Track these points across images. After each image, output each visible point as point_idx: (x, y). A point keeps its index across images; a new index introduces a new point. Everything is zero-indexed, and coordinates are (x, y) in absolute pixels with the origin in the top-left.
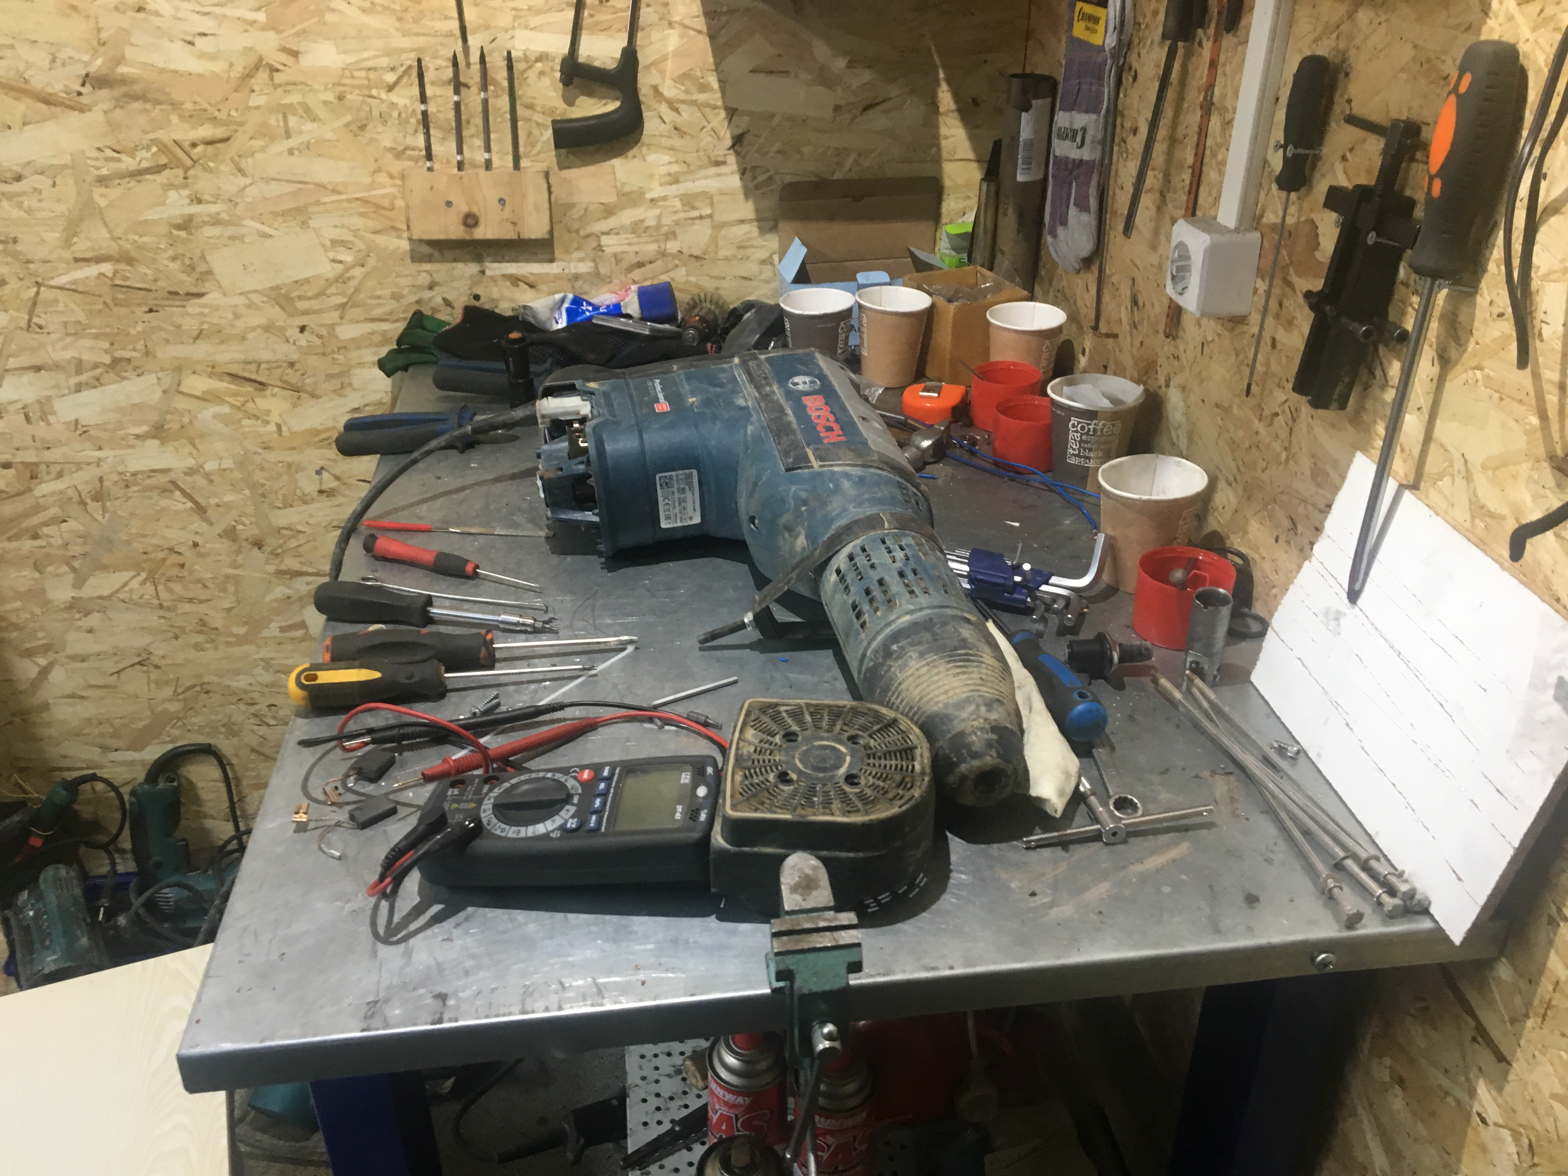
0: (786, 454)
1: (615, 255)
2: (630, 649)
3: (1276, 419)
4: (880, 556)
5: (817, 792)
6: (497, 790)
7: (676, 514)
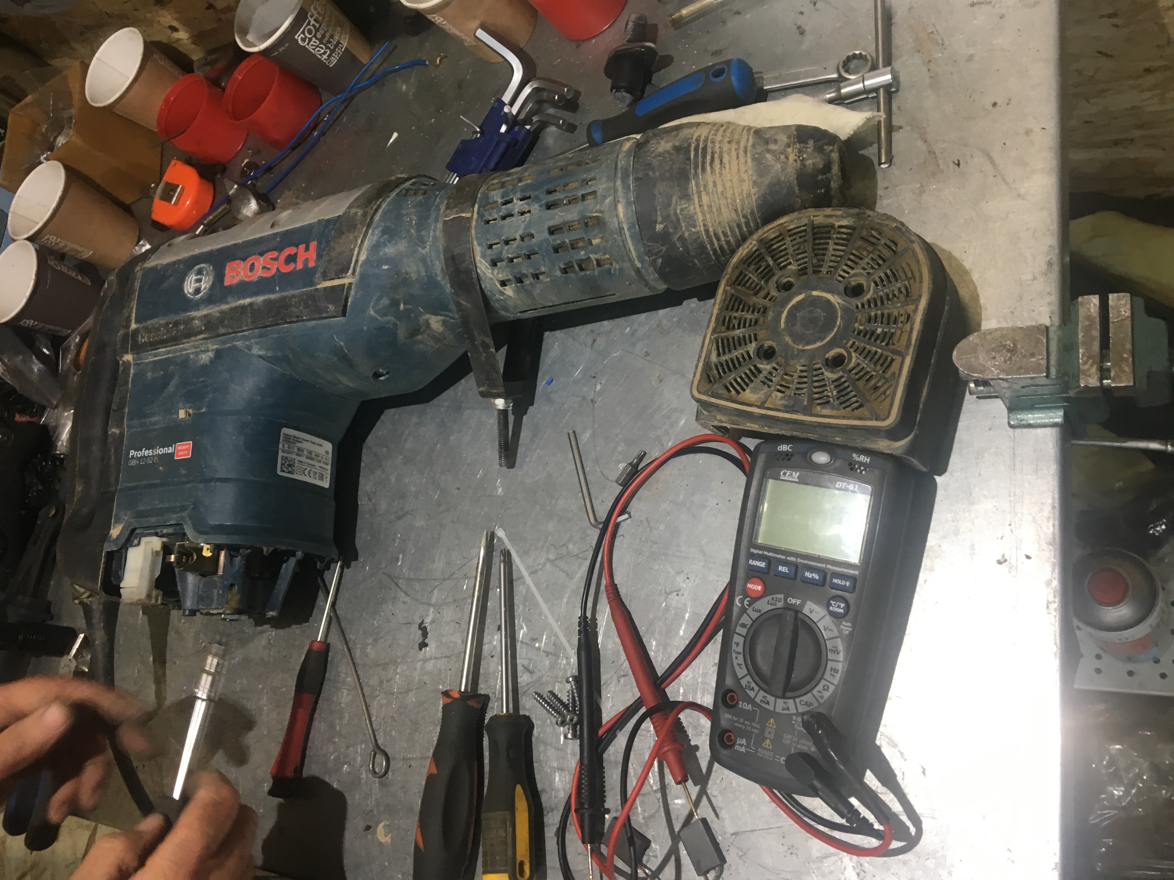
5: (868, 329)
6: (752, 694)
7: (321, 467)
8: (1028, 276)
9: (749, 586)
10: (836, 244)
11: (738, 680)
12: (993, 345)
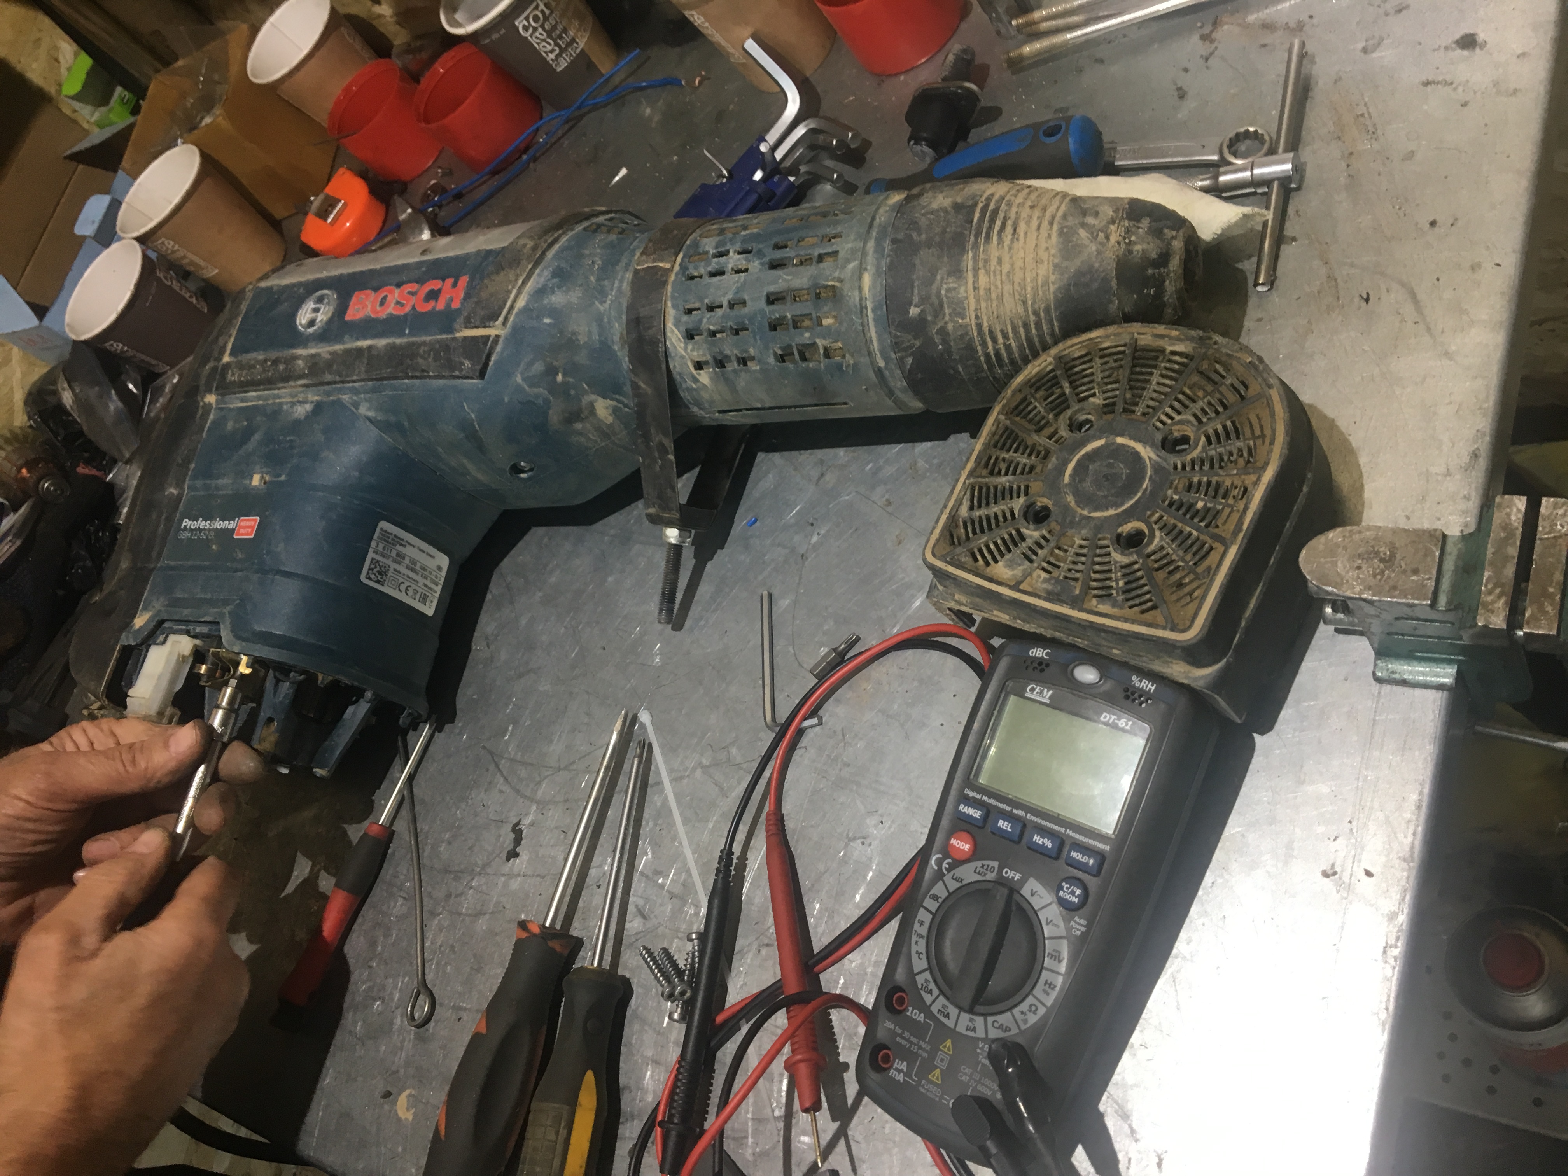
0: (448, 367)
4: (722, 289)
5: (1185, 500)
6: (928, 999)
7: (426, 586)
8: (1438, 469)
9: (954, 841)
10: (1162, 376)
11: (912, 975)
12: (1361, 550)
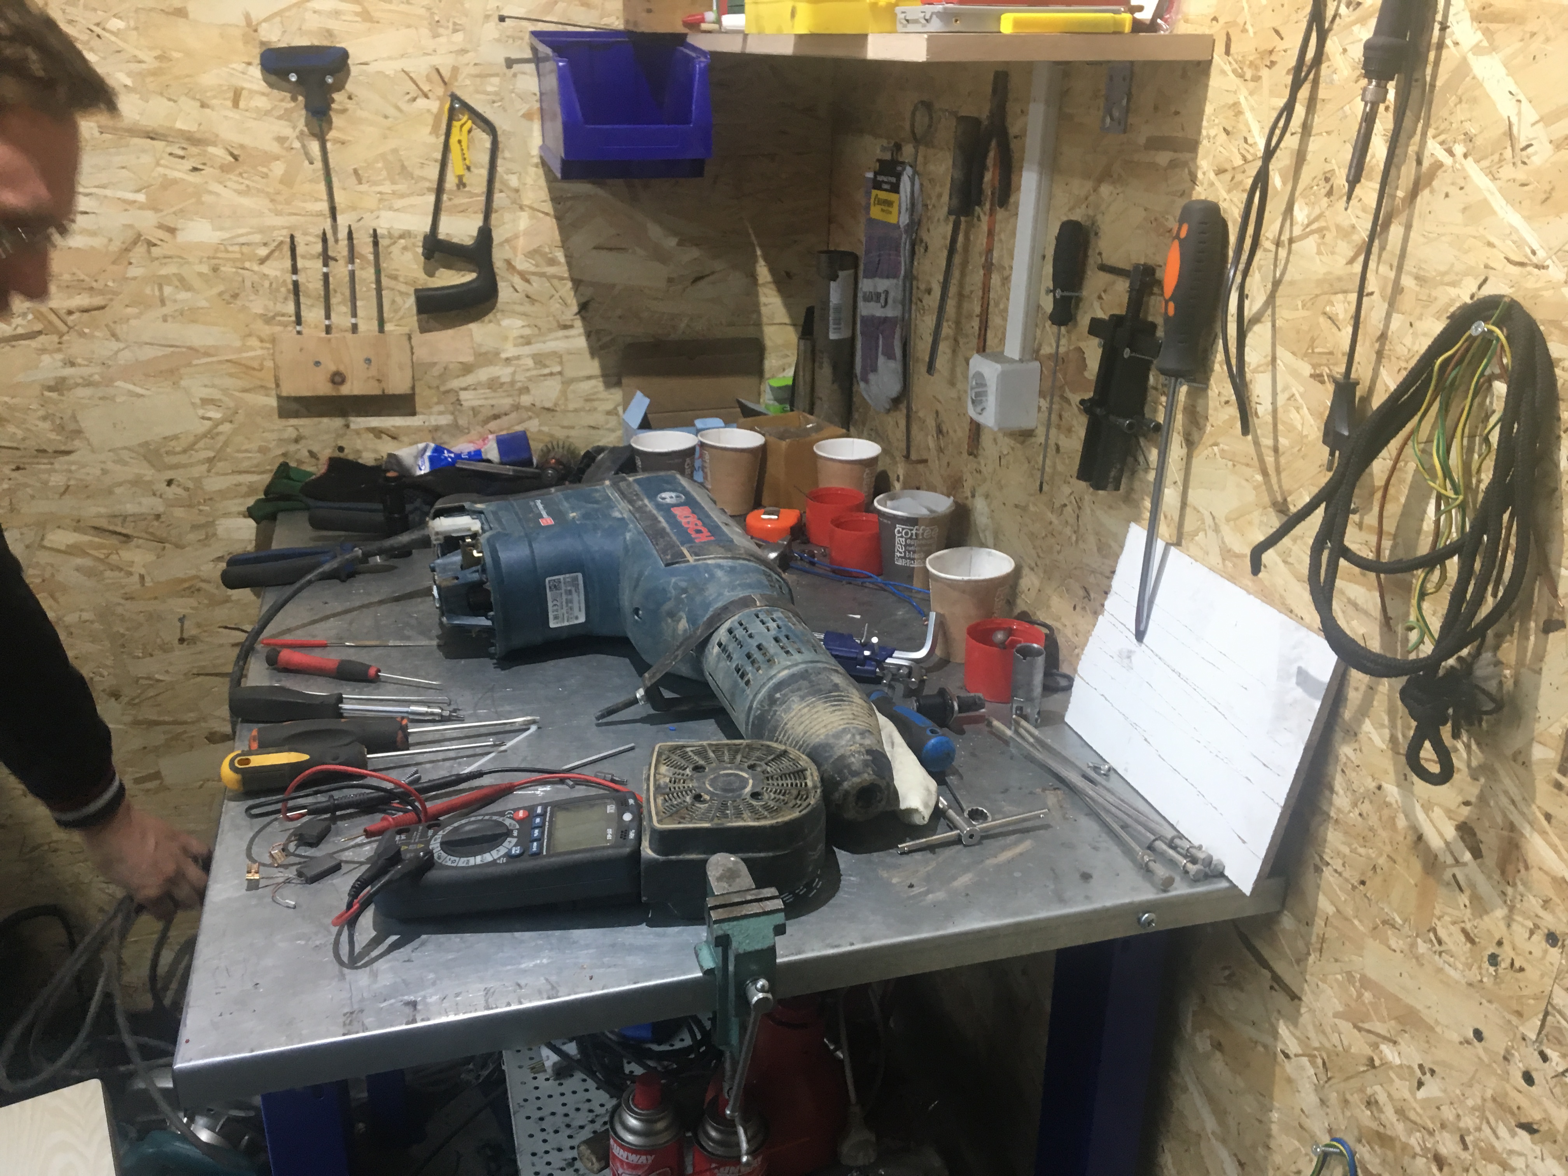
0: (664, 552)
1: (473, 409)
2: (533, 728)
3: (1065, 509)
4: (756, 627)
5: (728, 807)
7: (564, 616)
9: (521, 811)
10: (792, 783)
